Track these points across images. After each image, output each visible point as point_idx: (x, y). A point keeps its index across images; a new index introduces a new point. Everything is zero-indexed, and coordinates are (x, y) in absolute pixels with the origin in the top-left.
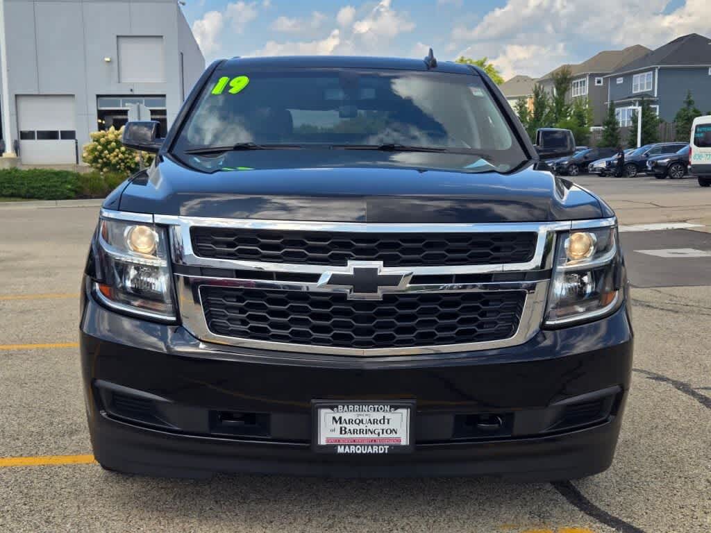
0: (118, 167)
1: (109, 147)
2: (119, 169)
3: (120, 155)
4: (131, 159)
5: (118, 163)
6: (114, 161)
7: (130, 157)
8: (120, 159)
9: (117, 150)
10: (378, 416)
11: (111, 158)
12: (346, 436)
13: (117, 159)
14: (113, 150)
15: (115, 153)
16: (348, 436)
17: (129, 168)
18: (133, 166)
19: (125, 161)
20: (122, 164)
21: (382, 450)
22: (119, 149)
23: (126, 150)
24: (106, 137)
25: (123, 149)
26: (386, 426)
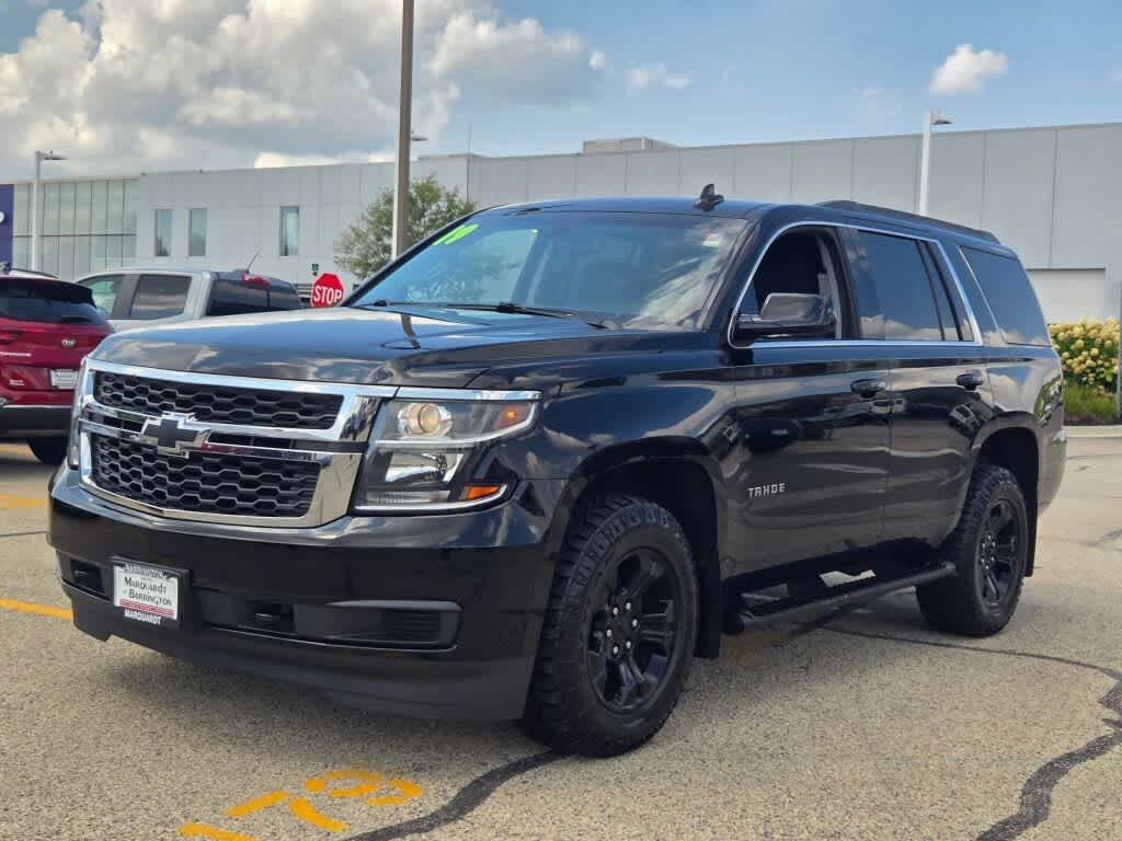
0: (1085, 379)
1: (1072, 347)
2: (1087, 382)
3: (1089, 362)
4: (1107, 368)
5: (1084, 373)
6: (1077, 370)
7: (1107, 364)
8: (1089, 367)
9: (1085, 353)
10: (157, 582)
11: (1075, 365)
12: (132, 600)
13: (1083, 366)
14: (1080, 351)
15: (1081, 358)
16: (134, 600)
17: (1104, 382)
18: (1109, 379)
19: (1098, 370)
20: (1091, 375)
21: (155, 620)
22: (1089, 350)
23: (1100, 353)
24: (1069, 332)
25: (1095, 351)
26: (163, 596)
